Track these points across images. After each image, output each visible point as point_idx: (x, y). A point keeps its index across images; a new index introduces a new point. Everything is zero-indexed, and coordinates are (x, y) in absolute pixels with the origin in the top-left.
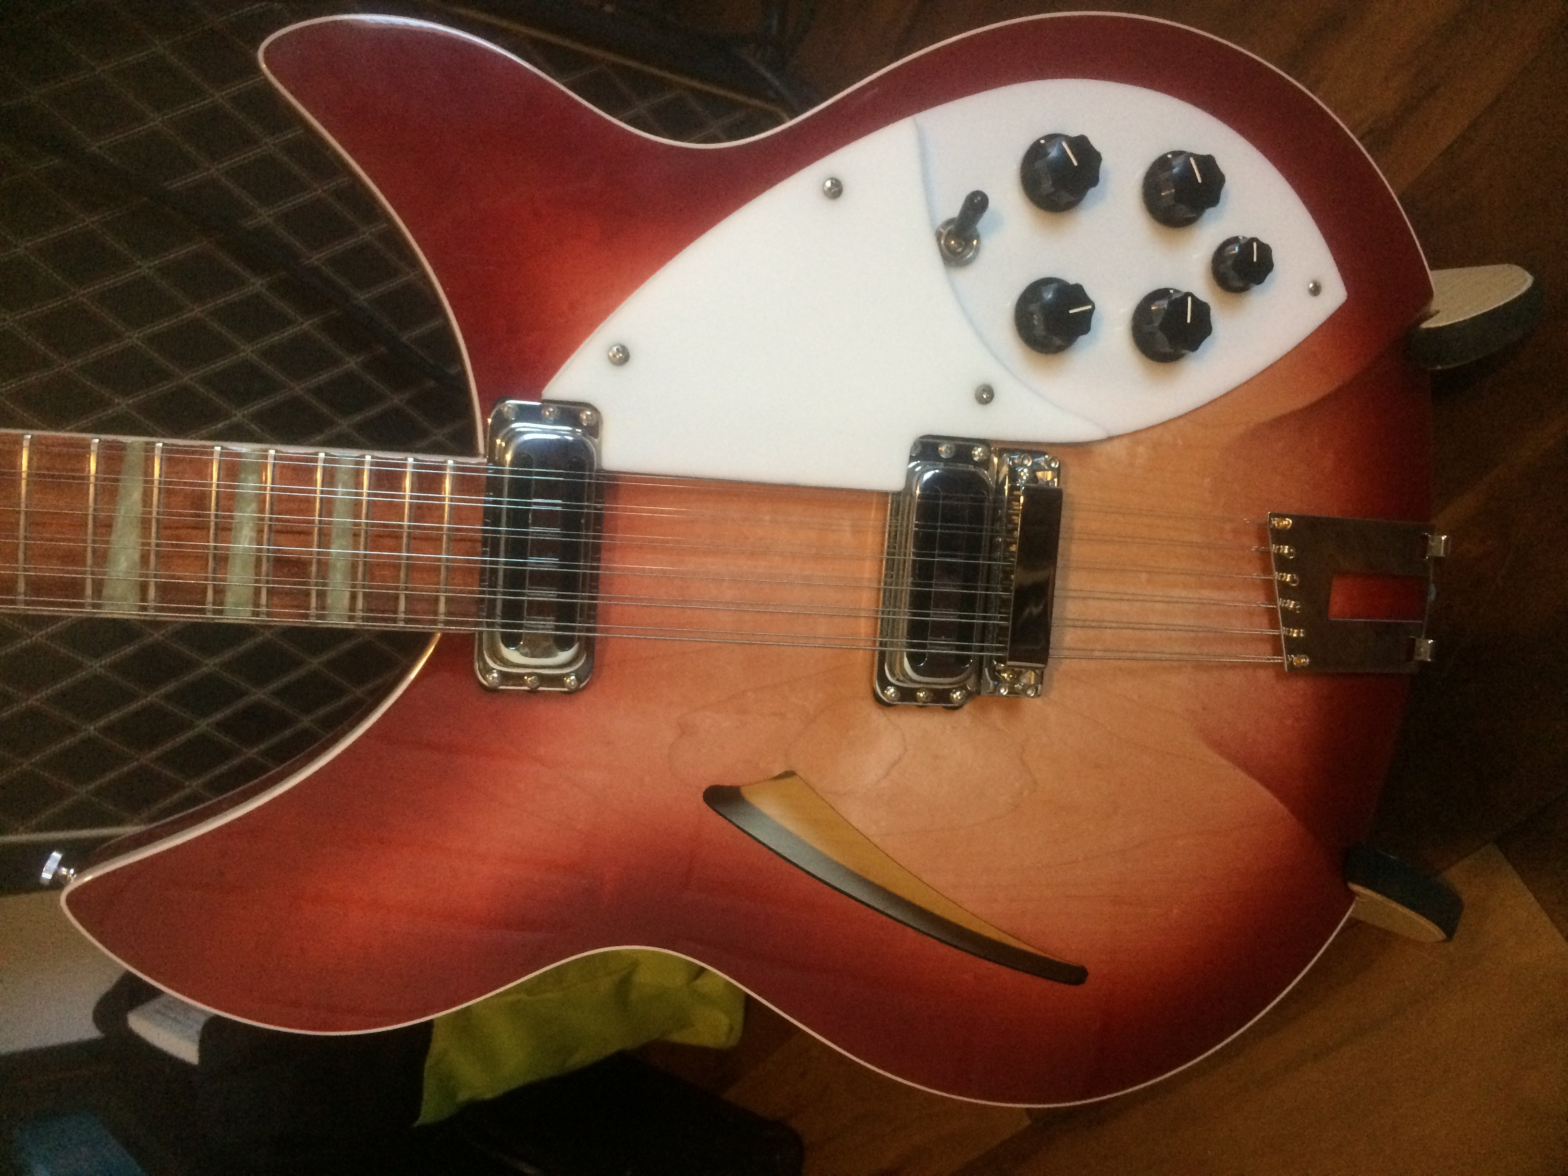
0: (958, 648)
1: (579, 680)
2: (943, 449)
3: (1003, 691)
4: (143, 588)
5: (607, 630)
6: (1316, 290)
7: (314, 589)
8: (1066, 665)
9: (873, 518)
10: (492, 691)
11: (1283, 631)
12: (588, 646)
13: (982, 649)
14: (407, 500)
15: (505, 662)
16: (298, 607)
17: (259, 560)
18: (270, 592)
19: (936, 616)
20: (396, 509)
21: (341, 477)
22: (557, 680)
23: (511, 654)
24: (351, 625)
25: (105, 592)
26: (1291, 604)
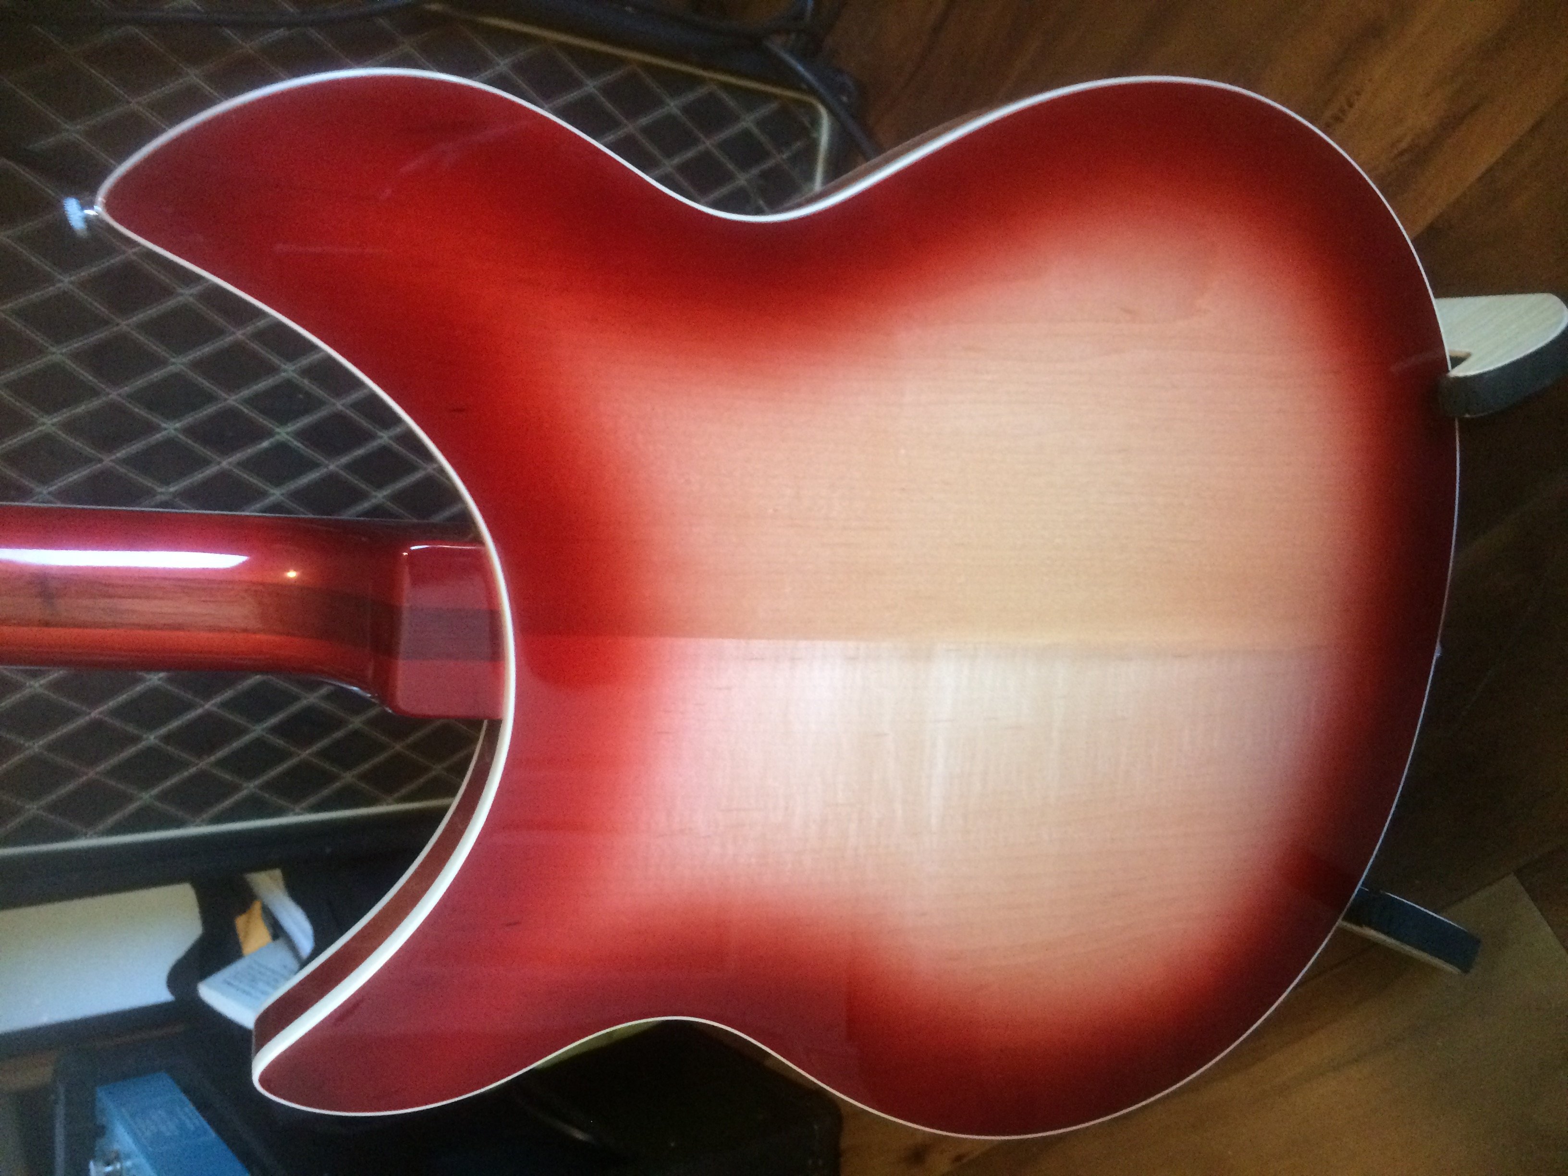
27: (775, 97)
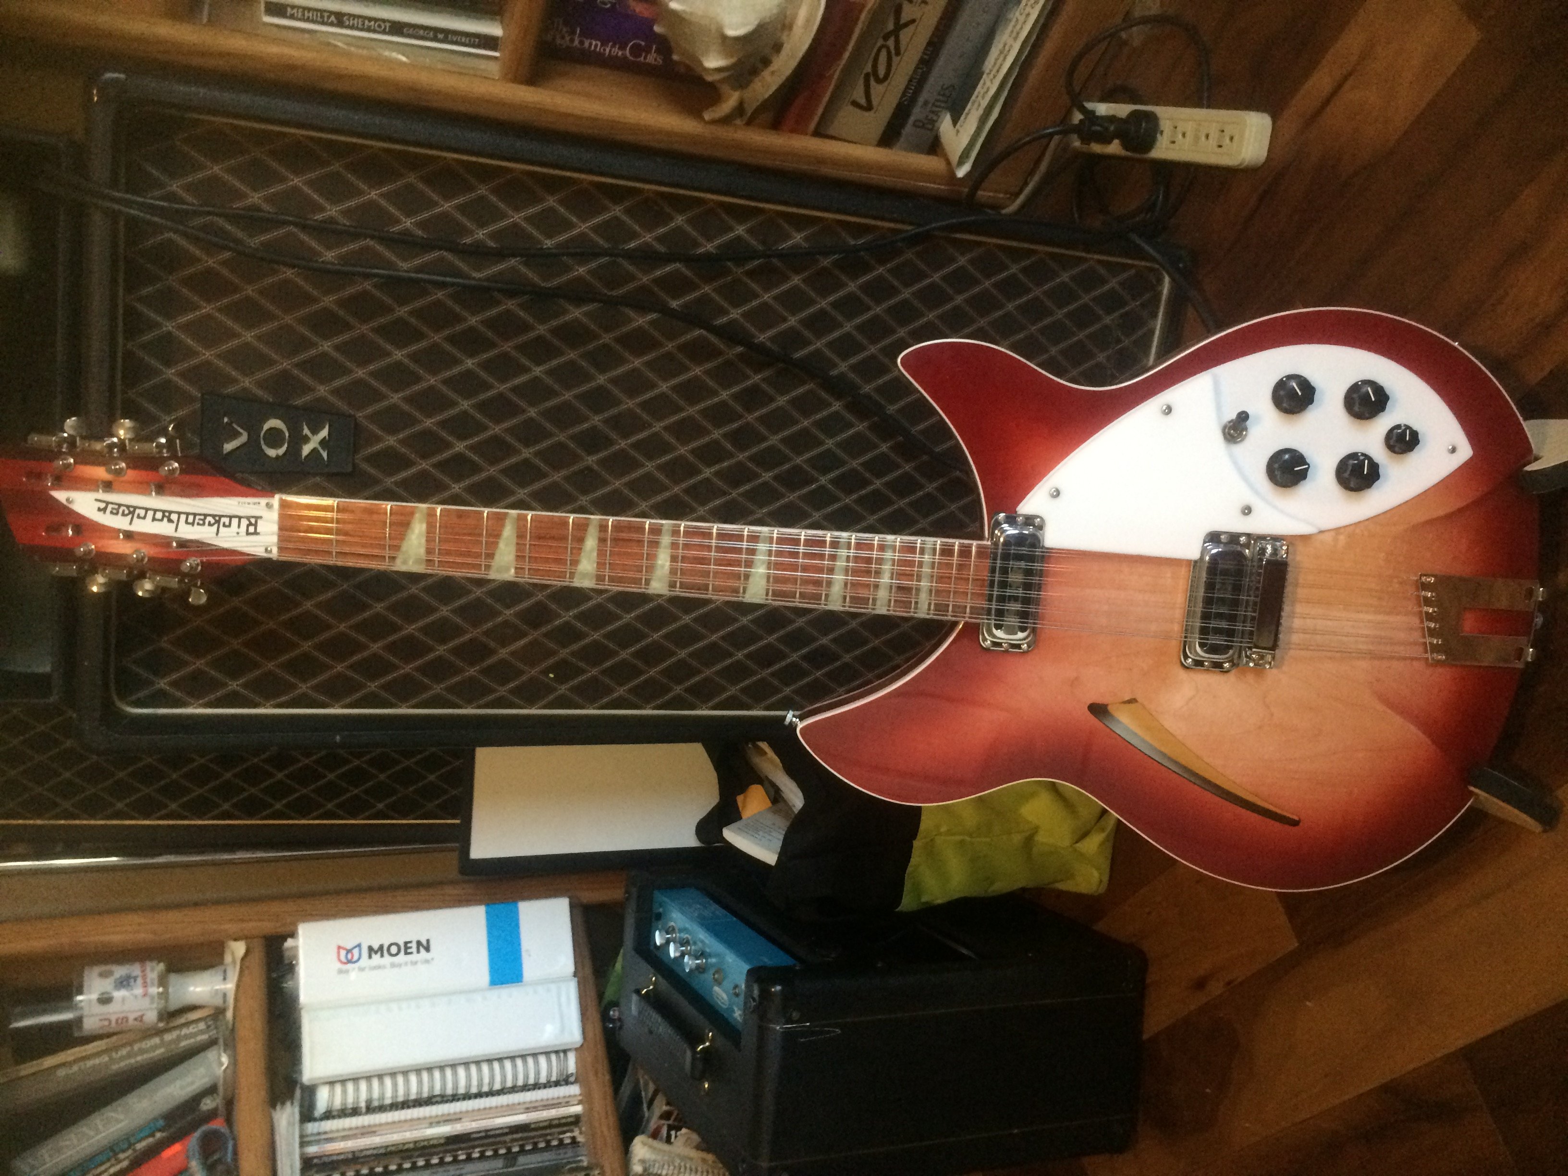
0: (1226, 641)
1: (1029, 646)
2: (1222, 537)
3: (1251, 665)
4: (845, 598)
5: (1043, 624)
6: (1453, 450)
7: (913, 601)
8: (1292, 653)
9: (1183, 572)
10: (987, 650)
11: (1428, 640)
12: (1034, 630)
13: (1241, 642)
14: (955, 562)
15: (994, 636)
16: (906, 608)
17: (891, 587)
18: (896, 601)
19: (1214, 624)
20: (949, 566)
21: (927, 551)
22: (1018, 646)
23: (999, 633)
24: (928, 617)
25: (829, 599)
26: (1432, 625)
27: (1132, 266)
